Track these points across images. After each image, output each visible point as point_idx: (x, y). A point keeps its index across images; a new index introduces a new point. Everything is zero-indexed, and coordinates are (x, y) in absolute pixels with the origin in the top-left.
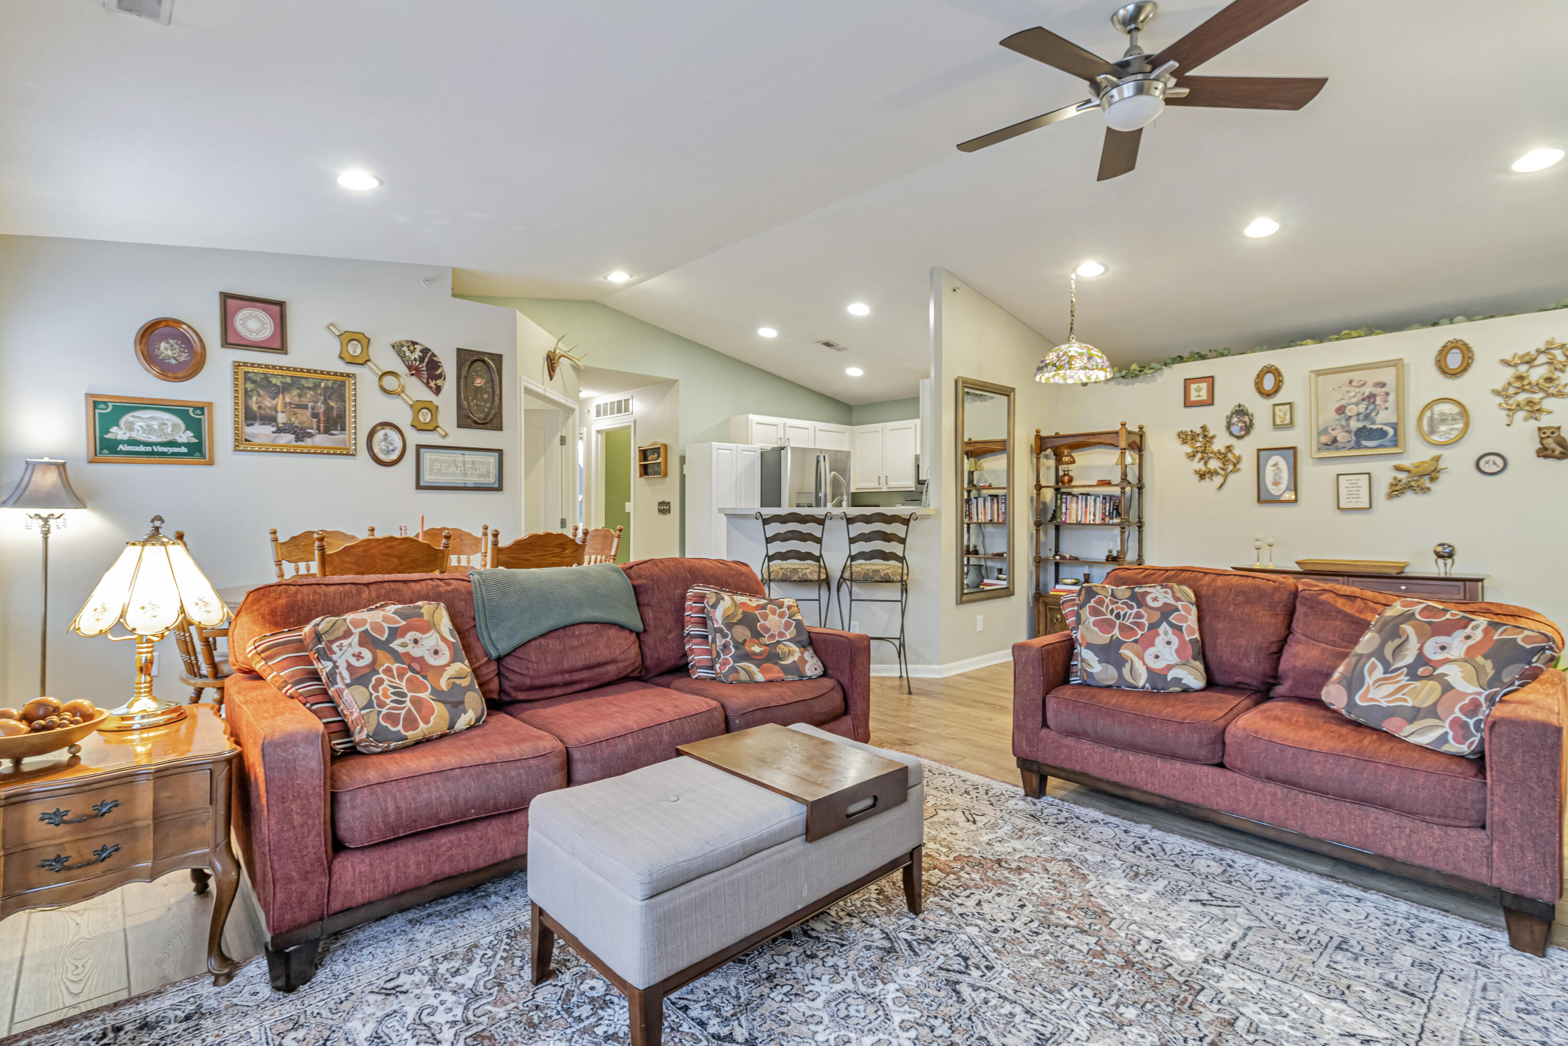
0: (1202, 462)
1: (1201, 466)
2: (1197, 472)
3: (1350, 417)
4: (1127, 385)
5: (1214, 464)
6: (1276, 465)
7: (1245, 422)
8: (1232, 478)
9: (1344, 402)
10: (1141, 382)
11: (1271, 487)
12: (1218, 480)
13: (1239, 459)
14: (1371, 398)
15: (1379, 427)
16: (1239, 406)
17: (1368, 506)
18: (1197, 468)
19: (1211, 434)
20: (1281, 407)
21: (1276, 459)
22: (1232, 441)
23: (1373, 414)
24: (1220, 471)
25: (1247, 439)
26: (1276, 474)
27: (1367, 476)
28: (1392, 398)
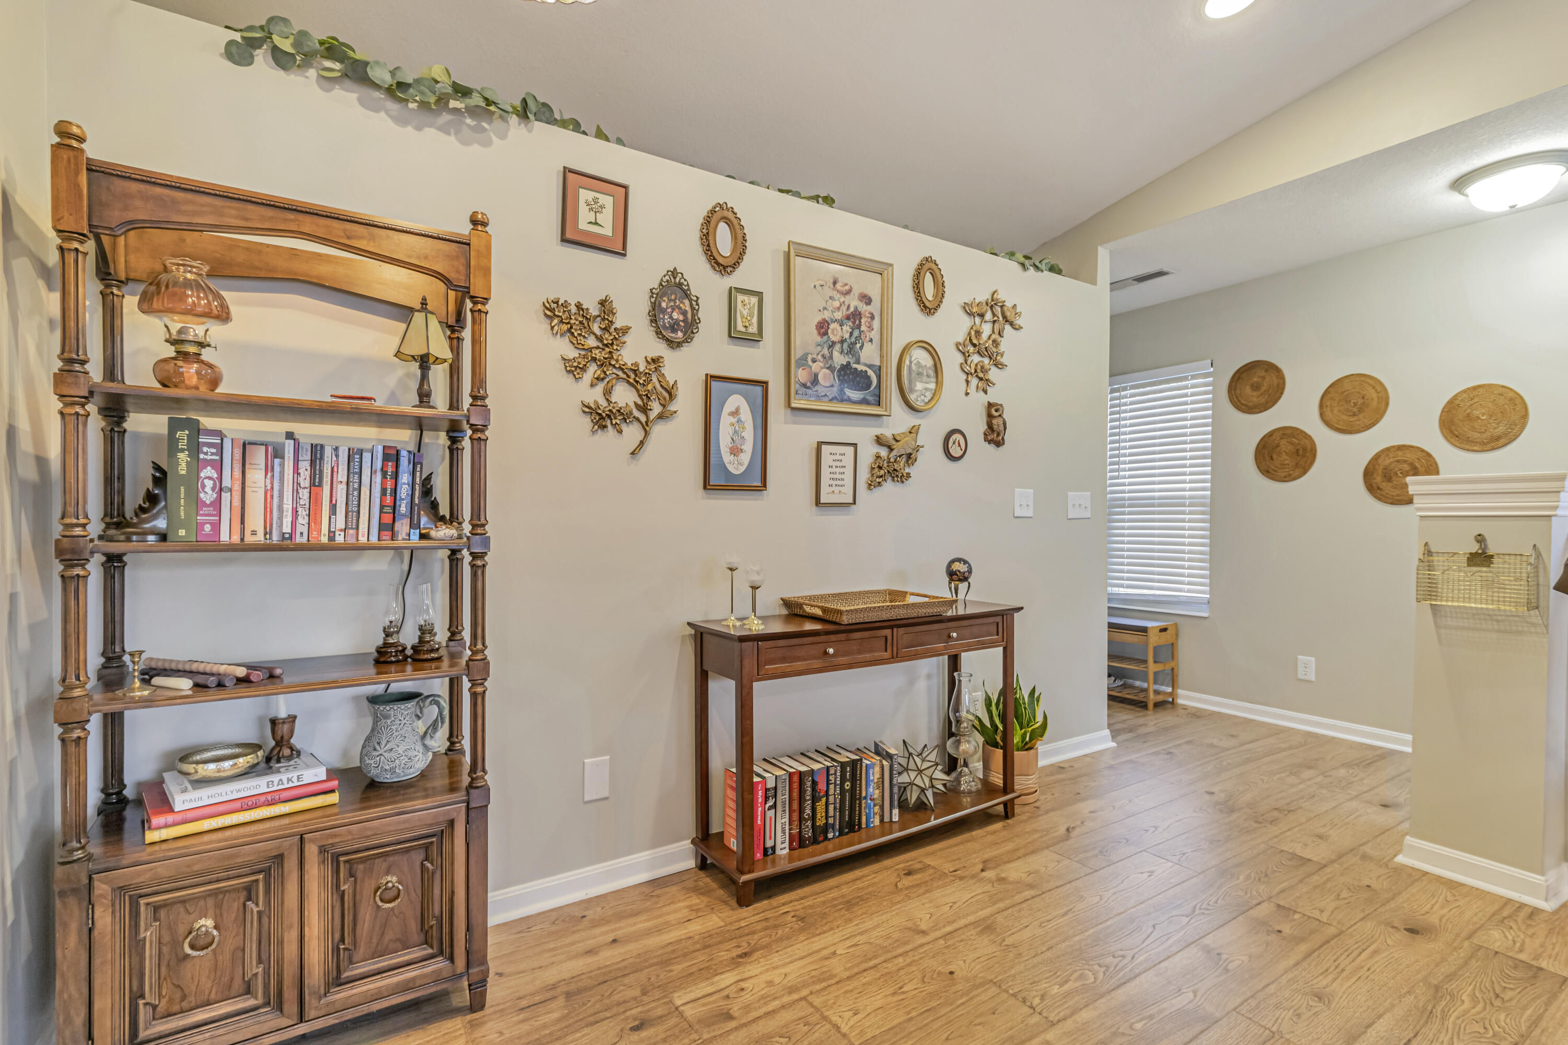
0: (600, 387)
1: (595, 396)
2: (590, 410)
3: (834, 343)
4: (400, 121)
5: (624, 396)
6: (736, 413)
7: (684, 313)
8: (659, 430)
9: (827, 315)
10: (444, 129)
11: (727, 458)
12: (632, 433)
13: (671, 393)
14: (855, 316)
15: (864, 368)
16: (674, 273)
17: (851, 501)
18: (590, 401)
19: (618, 324)
20: (746, 298)
21: (736, 401)
22: (658, 348)
23: (858, 346)
24: (636, 413)
25: (686, 348)
26: (736, 432)
27: (852, 449)
28: (876, 323)
